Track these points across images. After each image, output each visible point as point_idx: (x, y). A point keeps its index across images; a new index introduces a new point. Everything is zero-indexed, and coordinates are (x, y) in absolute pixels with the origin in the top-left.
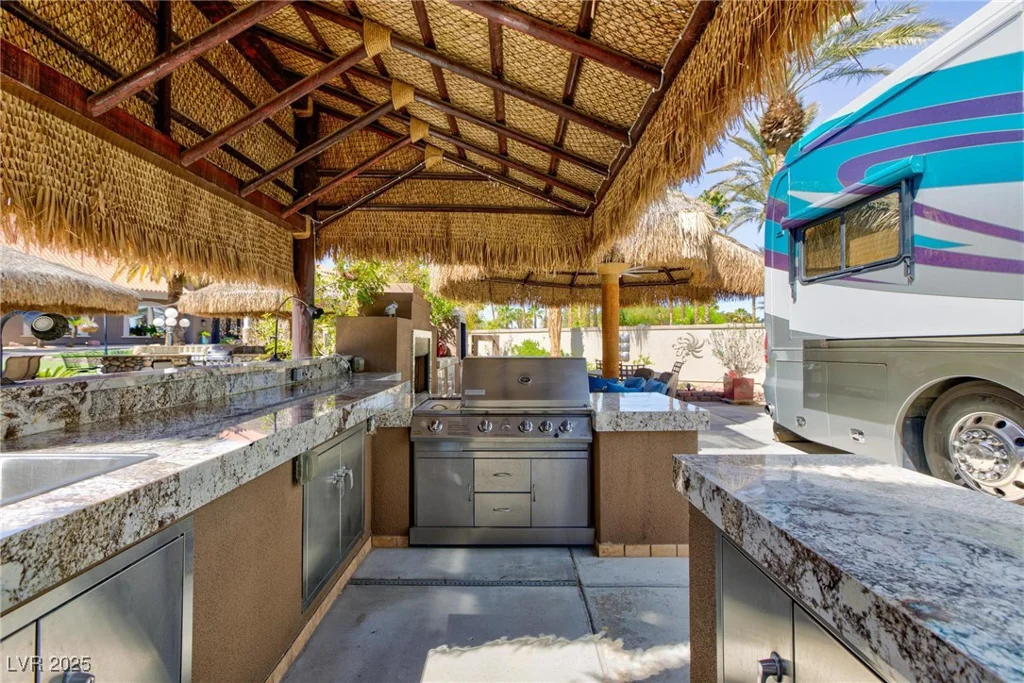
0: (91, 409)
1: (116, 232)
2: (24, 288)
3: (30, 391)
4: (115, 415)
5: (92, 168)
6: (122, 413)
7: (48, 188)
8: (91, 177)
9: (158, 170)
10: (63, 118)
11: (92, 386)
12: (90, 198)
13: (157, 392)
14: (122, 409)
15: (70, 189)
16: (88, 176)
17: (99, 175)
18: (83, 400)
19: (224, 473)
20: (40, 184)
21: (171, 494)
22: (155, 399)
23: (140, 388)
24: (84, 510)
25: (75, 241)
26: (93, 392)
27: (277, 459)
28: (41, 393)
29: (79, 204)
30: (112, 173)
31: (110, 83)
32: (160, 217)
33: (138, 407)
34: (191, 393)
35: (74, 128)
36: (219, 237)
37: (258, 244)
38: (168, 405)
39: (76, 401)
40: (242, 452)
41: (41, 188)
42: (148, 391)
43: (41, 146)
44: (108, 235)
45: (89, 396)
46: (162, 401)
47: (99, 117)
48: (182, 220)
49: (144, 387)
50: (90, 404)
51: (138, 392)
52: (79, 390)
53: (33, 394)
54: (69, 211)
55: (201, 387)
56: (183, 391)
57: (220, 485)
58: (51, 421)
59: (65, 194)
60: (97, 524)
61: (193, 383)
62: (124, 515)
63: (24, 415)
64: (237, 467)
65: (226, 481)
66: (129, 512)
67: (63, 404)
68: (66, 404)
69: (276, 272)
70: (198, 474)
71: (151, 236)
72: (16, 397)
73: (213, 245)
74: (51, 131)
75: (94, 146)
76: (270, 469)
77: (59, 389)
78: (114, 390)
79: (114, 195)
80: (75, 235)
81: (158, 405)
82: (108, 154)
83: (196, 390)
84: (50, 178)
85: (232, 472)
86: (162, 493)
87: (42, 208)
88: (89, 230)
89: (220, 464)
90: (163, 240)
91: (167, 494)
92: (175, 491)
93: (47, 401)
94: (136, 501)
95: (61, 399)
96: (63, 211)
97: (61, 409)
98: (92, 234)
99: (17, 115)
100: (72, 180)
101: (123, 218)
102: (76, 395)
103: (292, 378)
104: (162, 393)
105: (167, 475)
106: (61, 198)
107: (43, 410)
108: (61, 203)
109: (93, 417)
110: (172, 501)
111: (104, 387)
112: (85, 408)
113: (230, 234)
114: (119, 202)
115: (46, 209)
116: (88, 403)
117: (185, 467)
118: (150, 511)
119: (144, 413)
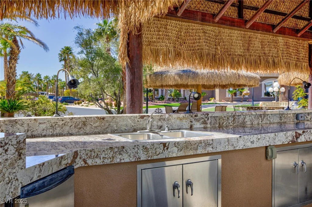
0: (210, 122)
1: (224, 60)
2: (219, 78)
3: (194, 115)
4: (217, 125)
5: (217, 40)
6: (219, 125)
7: (204, 50)
8: (217, 43)
9: (239, 32)
10: (209, 26)
11: (210, 115)
12: (216, 50)
13: (231, 119)
14: (219, 124)
15: (210, 49)
16: (216, 43)
17: (219, 41)
18: (208, 119)
19: (229, 144)
20: (203, 50)
21: (211, 144)
22: (230, 121)
23: (225, 117)
24: (189, 141)
25: (212, 66)
26: (211, 117)
27: (252, 145)
28: (197, 116)
29: (213, 53)
30: (223, 39)
31: (223, 5)
32: (239, 51)
33: (225, 124)
34: (244, 120)
35: (212, 27)
36: (264, 53)
37: (285, 52)
38: (235, 124)
39: (206, 119)
40: (236, 139)
41: (203, 51)
42: (228, 118)
43: (203, 37)
44: (222, 62)
45: (210, 118)
46: (233, 123)
47: (217, 22)
48: (248, 50)
49: (226, 117)
50: (210, 121)
51: (224, 118)
52: (206, 116)
53: (195, 116)
54: (210, 57)
55: (248, 119)
56: (241, 120)
57: (227, 147)
58: (200, 125)
59: (209, 51)
60: (192, 145)
61: (245, 117)
62: (198, 146)
63: (194, 122)
64: (234, 143)
65: (229, 146)
66: (199, 145)
67: (203, 120)
68: (204, 120)
69: (296, 65)
70: (219, 141)
71: (236, 59)
72: (192, 116)
73: (262, 57)
74: (206, 31)
75: (217, 31)
76: (249, 147)
77: (202, 115)
78: (217, 117)
79: (224, 47)
80: (211, 64)
81: (231, 124)
82: (222, 33)
83: (246, 120)
84: (205, 47)
85: (232, 144)
86: (208, 143)
87: (203, 57)
88: (215, 61)
89: (227, 140)
90: (240, 60)
91: (209, 144)
92: (212, 144)
93: (199, 118)
94: (201, 143)
95: (202, 118)
96: (208, 57)
97: (203, 121)
98: (217, 62)
99: (198, 30)
100: (211, 46)
101: (226, 54)
102: (206, 117)
103: (297, 118)
104: (233, 120)
105: (210, 139)
106: (208, 52)
107: (198, 121)
108: (208, 54)
109: (211, 125)
110: (211, 147)
111: (213, 116)
112: (209, 122)
113: (270, 50)
114: (225, 49)
115: (204, 57)
116: (209, 121)
117: (216, 138)
118: (205, 147)
119: (227, 126)
